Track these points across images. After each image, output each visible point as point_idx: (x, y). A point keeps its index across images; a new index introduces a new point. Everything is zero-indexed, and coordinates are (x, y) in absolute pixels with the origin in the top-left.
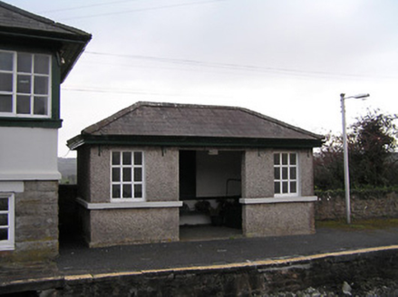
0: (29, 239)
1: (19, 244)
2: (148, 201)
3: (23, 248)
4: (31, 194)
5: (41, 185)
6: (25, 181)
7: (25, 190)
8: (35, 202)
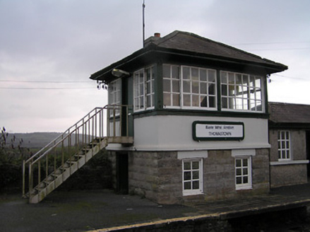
0: (259, 182)
1: (254, 185)
2: (294, 160)
3: (257, 188)
4: (259, 156)
5: (263, 150)
6: (256, 149)
7: (256, 155)
8: (261, 161)
